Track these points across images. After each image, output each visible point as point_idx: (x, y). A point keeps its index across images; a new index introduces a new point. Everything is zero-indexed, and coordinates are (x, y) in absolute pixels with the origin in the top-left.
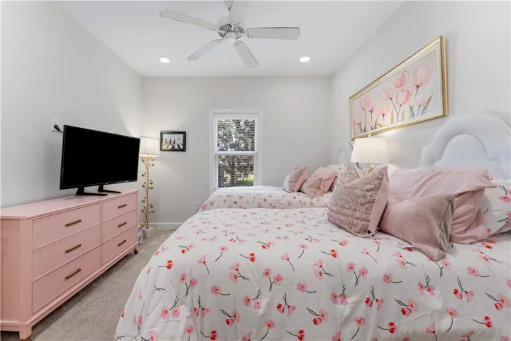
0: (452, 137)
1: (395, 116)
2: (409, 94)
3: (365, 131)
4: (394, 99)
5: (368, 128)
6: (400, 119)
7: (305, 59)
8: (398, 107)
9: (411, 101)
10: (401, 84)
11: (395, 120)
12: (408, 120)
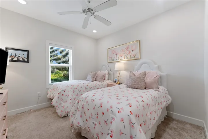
0: (143, 64)
1: (125, 57)
2: (130, 52)
3: (114, 60)
4: (125, 52)
5: (115, 59)
6: (127, 58)
7: (95, 31)
8: (126, 55)
9: (130, 54)
10: (127, 48)
11: (125, 58)
12: (129, 59)
